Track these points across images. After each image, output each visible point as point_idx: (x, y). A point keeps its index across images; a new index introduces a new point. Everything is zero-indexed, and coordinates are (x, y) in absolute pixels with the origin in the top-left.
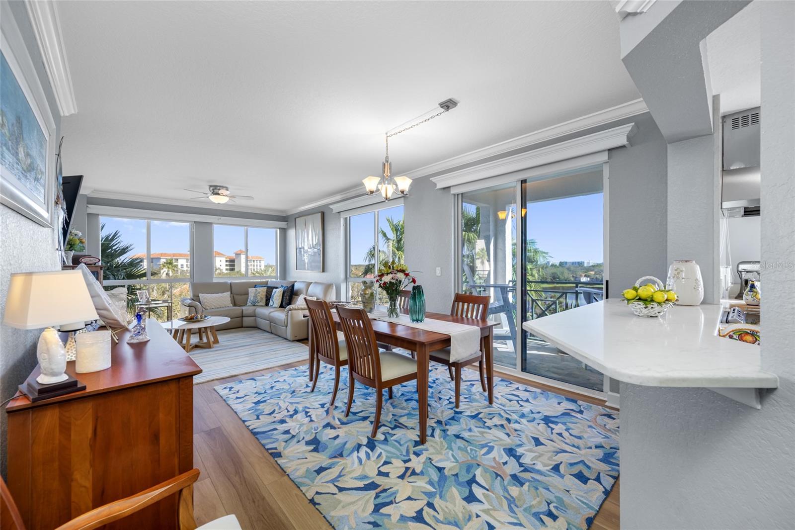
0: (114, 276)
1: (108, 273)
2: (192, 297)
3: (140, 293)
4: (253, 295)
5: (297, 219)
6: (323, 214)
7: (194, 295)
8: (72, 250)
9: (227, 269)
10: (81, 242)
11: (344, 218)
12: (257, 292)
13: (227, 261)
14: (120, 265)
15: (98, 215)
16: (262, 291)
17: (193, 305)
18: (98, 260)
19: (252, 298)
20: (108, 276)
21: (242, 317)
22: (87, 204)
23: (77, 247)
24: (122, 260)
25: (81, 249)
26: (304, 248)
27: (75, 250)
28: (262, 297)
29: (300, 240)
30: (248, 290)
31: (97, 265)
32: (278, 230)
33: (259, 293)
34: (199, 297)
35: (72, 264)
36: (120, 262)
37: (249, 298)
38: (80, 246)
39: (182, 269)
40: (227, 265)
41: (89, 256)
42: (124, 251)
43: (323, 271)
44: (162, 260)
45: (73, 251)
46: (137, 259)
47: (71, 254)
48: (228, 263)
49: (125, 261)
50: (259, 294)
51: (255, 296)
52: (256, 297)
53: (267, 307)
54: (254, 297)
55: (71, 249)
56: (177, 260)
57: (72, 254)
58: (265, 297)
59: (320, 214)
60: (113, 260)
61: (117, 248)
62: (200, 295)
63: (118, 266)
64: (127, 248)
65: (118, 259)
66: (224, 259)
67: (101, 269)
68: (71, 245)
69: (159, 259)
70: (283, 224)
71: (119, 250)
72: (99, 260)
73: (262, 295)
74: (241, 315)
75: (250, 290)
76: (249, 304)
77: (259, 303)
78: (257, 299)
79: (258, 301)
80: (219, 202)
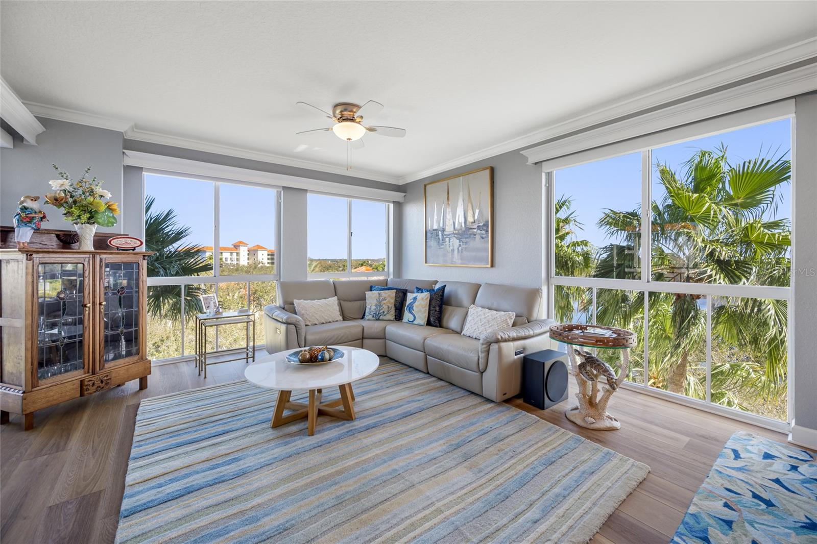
0: (165, 269)
1: (157, 265)
2: (282, 305)
3: (206, 299)
4: (375, 302)
5: (428, 187)
6: (492, 170)
7: (285, 302)
8: (94, 223)
9: (268, 263)
10: (109, 208)
11: (546, 173)
12: (381, 298)
13: (268, 255)
14: (172, 254)
15: (141, 169)
16: (390, 297)
17: (293, 321)
18: (139, 243)
19: (373, 307)
20: (156, 270)
21: (363, 338)
22: (124, 148)
23: (101, 218)
24: (176, 248)
25: (109, 222)
26: (444, 230)
27: (99, 223)
28: (390, 306)
29: (436, 217)
30: (365, 294)
31: (137, 250)
32: (391, 206)
33: (384, 299)
34: (293, 304)
35: (92, 249)
36: (173, 250)
37: (368, 307)
38: (109, 217)
39: (226, 262)
40: (268, 259)
41: (126, 236)
42: (179, 236)
43: (492, 265)
44: (207, 253)
45: (96, 225)
46: (193, 248)
47: (91, 230)
48: (269, 257)
49: (179, 249)
50: (385, 302)
51: (379, 304)
52: (381, 306)
53: (398, 323)
54: (376, 305)
55: (92, 221)
56: (222, 253)
57: (94, 231)
58: (393, 306)
59: (488, 172)
60: (163, 248)
61: (170, 231)
62: (296, 302)
63: (170, 256)
64: (182, 232)
65: (170, 247)
66: (266, 253)
67: (144, 259)
68: (90, 212)
69: (205, 252)
70: (398, 196)
71: (172, 234)
72: (142, 243)
73: (389, 301)
74: (361, 337)
75: (368, 294)
76: (368, 316)
77: (385, 315)
78: (382, 309)
79: (384, 312)
80: (349, 138)
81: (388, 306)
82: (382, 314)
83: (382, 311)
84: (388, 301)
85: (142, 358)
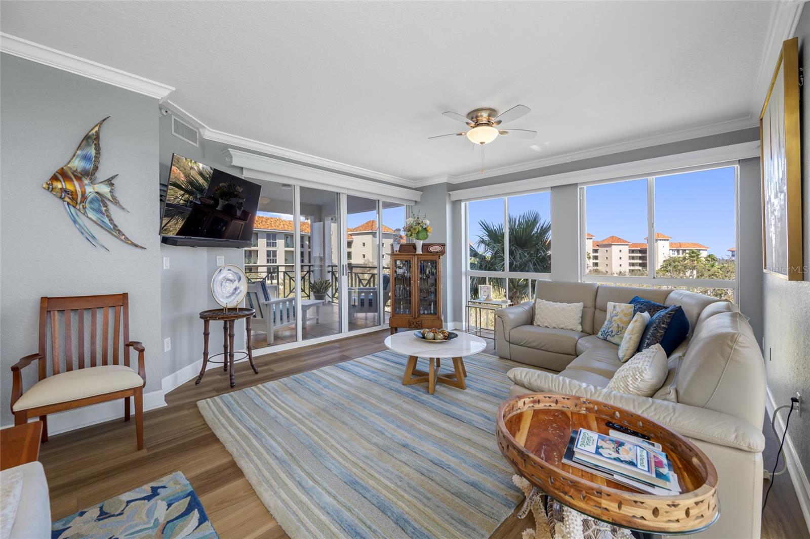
3: (482, 288)
4: (609, 316)
10: (426, 230)
15: (461, 201)
19: (606, 324)
21: (576, 355)
22: (448, 191)
23: (420, 236)
32: (739, 168)
33: (616, 315)
34: (536, 303)
38: (423, 235)
41: (437, 245)
50: (616, 318)
52: (611, 322)
57: (421, 243)
62: (538, 301)
70: (747, 149)
75: (608, 305)
76: (600, 333)
77: (613, 336)
78: (611, 327)
79: (612, 332)
80: (482, 141)
81: (618, 325)
82: (610, 333)
83: (610, 330)
84: (620, 318)
85: (438, 318)
